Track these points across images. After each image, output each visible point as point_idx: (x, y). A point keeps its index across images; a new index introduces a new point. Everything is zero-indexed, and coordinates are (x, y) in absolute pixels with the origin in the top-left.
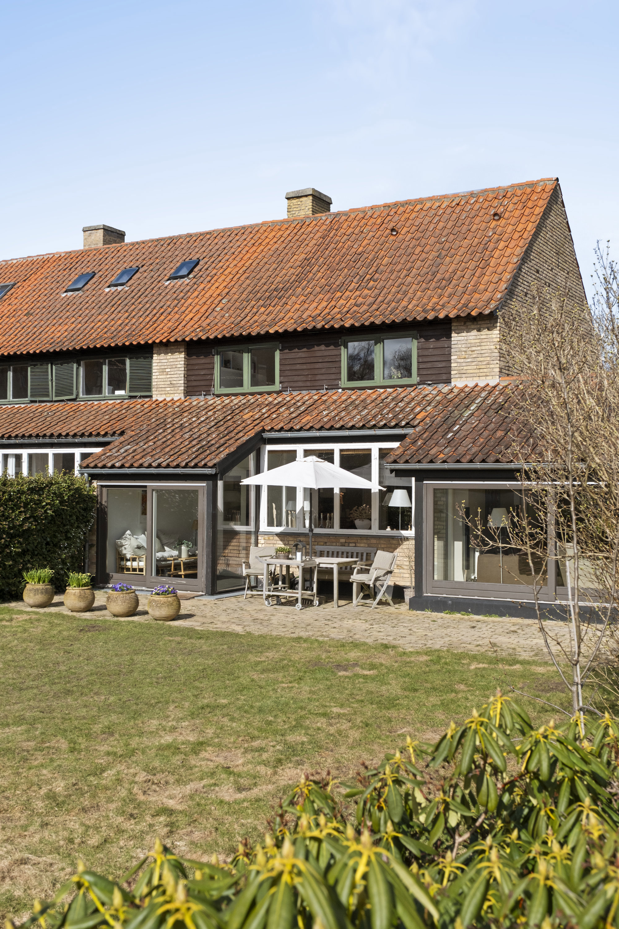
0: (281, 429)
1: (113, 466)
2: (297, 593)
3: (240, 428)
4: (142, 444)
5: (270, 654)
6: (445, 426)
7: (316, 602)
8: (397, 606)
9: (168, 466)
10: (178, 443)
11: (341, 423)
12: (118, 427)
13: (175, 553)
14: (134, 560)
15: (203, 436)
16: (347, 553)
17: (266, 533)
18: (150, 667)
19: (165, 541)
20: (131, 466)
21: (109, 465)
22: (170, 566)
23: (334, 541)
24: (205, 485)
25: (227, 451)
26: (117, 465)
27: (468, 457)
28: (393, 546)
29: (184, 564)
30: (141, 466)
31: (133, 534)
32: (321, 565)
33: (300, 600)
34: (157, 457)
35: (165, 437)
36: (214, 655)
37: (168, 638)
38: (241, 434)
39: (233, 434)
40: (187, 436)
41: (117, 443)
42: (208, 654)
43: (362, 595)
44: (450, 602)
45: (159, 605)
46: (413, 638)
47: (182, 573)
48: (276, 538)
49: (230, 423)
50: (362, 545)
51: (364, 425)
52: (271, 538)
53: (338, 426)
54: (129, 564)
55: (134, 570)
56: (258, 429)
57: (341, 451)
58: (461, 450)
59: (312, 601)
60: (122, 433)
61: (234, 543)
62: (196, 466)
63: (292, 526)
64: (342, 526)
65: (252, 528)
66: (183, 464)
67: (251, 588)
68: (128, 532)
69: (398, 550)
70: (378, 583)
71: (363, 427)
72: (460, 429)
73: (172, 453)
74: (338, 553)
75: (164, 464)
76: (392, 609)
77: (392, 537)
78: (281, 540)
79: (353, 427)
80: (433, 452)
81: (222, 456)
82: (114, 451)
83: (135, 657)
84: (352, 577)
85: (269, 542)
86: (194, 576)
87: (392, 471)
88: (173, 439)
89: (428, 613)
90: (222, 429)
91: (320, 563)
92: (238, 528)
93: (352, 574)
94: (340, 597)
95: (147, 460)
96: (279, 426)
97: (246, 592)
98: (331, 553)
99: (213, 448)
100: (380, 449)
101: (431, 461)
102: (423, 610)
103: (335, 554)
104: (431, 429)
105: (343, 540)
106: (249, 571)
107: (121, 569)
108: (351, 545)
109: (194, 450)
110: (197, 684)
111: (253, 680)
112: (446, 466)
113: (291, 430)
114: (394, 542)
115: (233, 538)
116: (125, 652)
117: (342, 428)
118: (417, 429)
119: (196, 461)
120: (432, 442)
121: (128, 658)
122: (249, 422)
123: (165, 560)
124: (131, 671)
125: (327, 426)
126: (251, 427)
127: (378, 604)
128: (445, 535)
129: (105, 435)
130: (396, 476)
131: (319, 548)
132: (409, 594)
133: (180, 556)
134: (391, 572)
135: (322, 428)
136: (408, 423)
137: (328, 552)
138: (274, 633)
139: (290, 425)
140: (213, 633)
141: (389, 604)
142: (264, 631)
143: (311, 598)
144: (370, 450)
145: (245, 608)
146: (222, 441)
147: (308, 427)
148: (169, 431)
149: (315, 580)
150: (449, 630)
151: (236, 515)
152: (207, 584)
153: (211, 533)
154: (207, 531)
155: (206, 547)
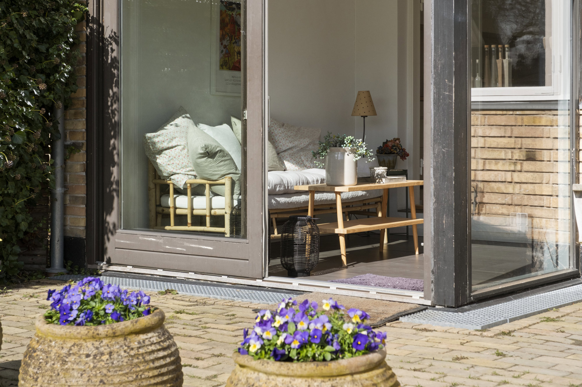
14: (198, 191)
19: (284, 145)
31: (195, 121)
47: (341, 229)
54: (182, 202)
107: (162, 218)
151: (498, 58)
152: (439, 268)
153: (450, 91)
154: (437, 84)
155: (435, 141)
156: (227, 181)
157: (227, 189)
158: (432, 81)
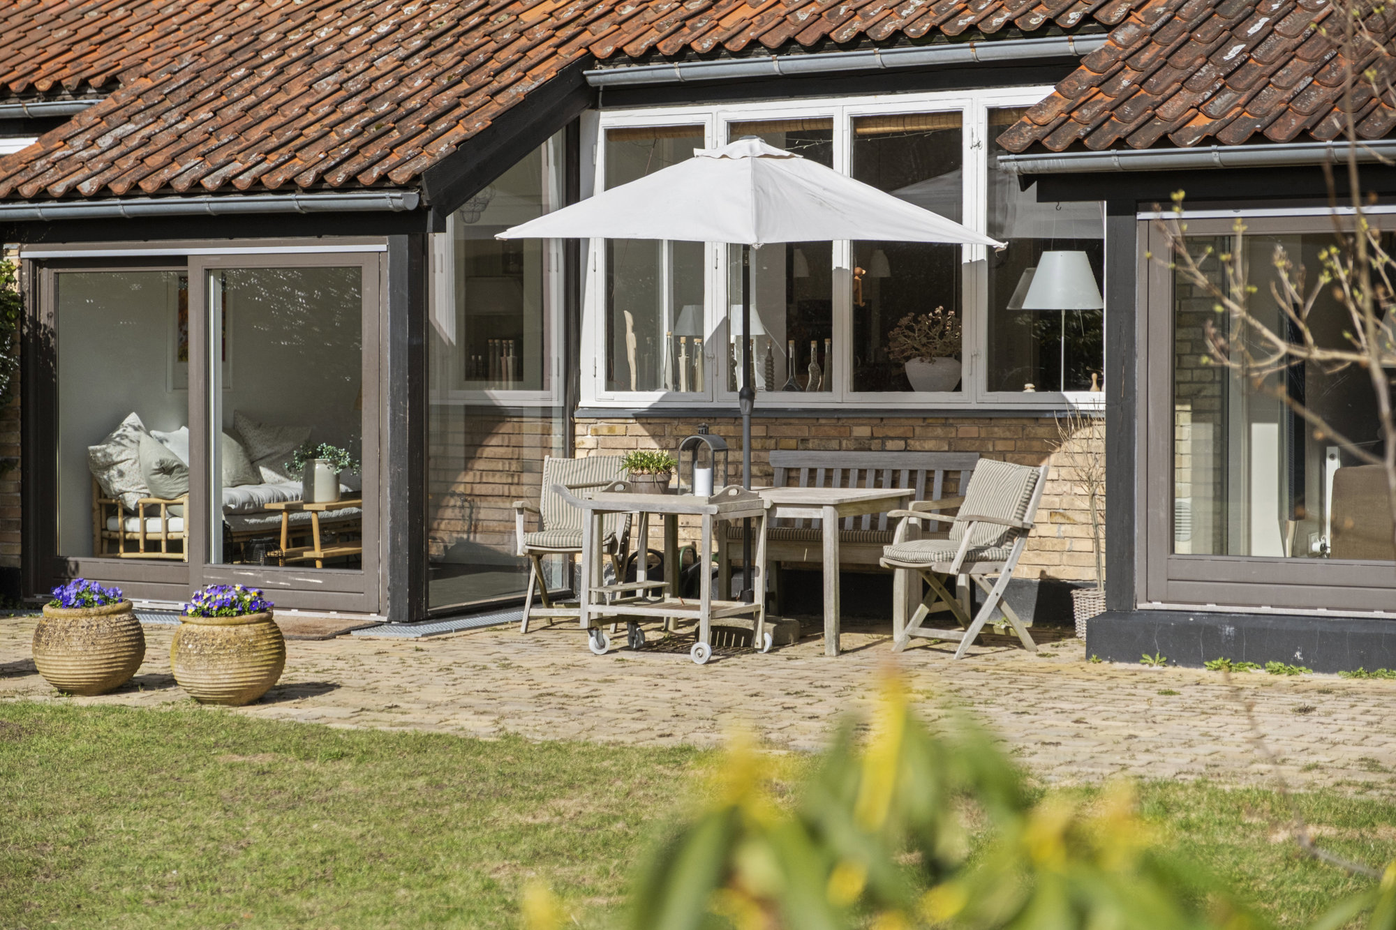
0: (651, 54)
1: (72, 194)
2: (697, 608)
3: (507, 55)
4: (173, 116)
5: (569, 804)
6: (1219, 22)
7: (764, 635)
8: (1046, 648)
9: (257, 187)
10: (297, 110)
11: (858, 25)
12: (99, 62)
13: (294, 488)
14: (152, 511)
15: (380, 86)
16: (878, 473)
17: (599, 414)
18: (143, 850)
19: (261, 450)
20: (134, 191)
21: (59, 189)
22: (276, 531)
23: (833, 432)
24: (383, 248)
25: (460, 132)
26: (87, 187)
27: (1295, 123)
28: (1036, 445)
29: (324, 524)
30: (166, 189)
31: (148, 425)
32: (781, 513)
33: (705, 634)
34: (220, 158)
35: (252, 91)
36: (377, 809)
37: (226, 757)
38: (511, 75)
39: (479, 77)
40: (326, 86)
41: (89, 119)
42: (358, 805)
43: (922, 610)
44: (1229, 630)
45: (209, 651)
46: (1084, 748)
47: (317, 552)
48: (638, 429)
49: (475, 39)
50: (929, 445)
51: (935, 30)
52: (620, 429)
53: (845, 35)
54: (134, 525)
55: (153, 545)
56: (569, 54)
57: (858, 121)
58: (1271, 99)
59: (749, 635)
60: (111, 84)
61: (494, 448)
62: (351, 184)
63: (692, 386)
64: (862, 382)
65: (553, 396)
66: (308, 178)
67: (546, 599)
68: (133, 418)
69: (1053, 458)
70: (977, 570)
71: (933, 35)
72: (1269, 31)
73: (274, 141)
74: (845, 473)
75: (245, 180)
76: (1028, 657)
77: (1035, 416)
78: (653, 436)
79: (896, 39)
80: (1170, 109)
81: (442, 148)
82: (78, 142)
83: (98, 820)
84: (887, 549)
85: (611, 442)
86: (354, 562)
87: (1026, 180)
88: (281, 98)
89: (1151, 668)
90: (447, 59)
91: (775, 506)
92: (504, 396)
93: (890, 542)
94: (849, 621)
95: (187, 170)
96: (643, 45)
97: (528, 611)
98: (821, 475)
99: (413, 124)
100: (993, 113)
101: (1164, 141)
102: (1135, 658)
103: (837, 477)
104: (1169, 32)
105: (862, 431)
106: (537, 537)
107: (109, 544)
108: (890, 444)
109: (348, 131)
110: (296, 900)
111: (489, 886)
112: (1214, 156)
113: (684, 54)
114: (1041, 431)
115: (490, 433)
116: (69, 801)
117: (858, 42)
118: (1121, 36)
119: (352, 167)
120: (1170, 77)
121: (74, 820)
122: (540, 33)
123: (259, 511)
124: (79, 863)
125: (808, 38)
126: (544, 50)
127: (979, 641)
128: (1217, 403)
129: (54, 92)
130: (1041, 198)
131: (780, 459)
132: (1088, 606)
133: (308, 497)
134: (1023, 532)
135: (787, 46)
136: (1088, 18)
137: (812, 471)
138: (600, 738)
139: (680, 40)
140: (386, 740)
141: (1018, 643)
142: (567, 729)
143: (747, 624)
144: (957, 115)
145: (516, 660)
146: (445, 100)
147: (742, 41)
148: (268, 72)
149: (760, 561)
150: (1215, 721)
151: (502, 355)
152: (394, 585)
153: (405, 413)
154: (393, 406)
155: (391, 461)
156: (184, 499)
157: (185, 509)
158: (389, 403)
